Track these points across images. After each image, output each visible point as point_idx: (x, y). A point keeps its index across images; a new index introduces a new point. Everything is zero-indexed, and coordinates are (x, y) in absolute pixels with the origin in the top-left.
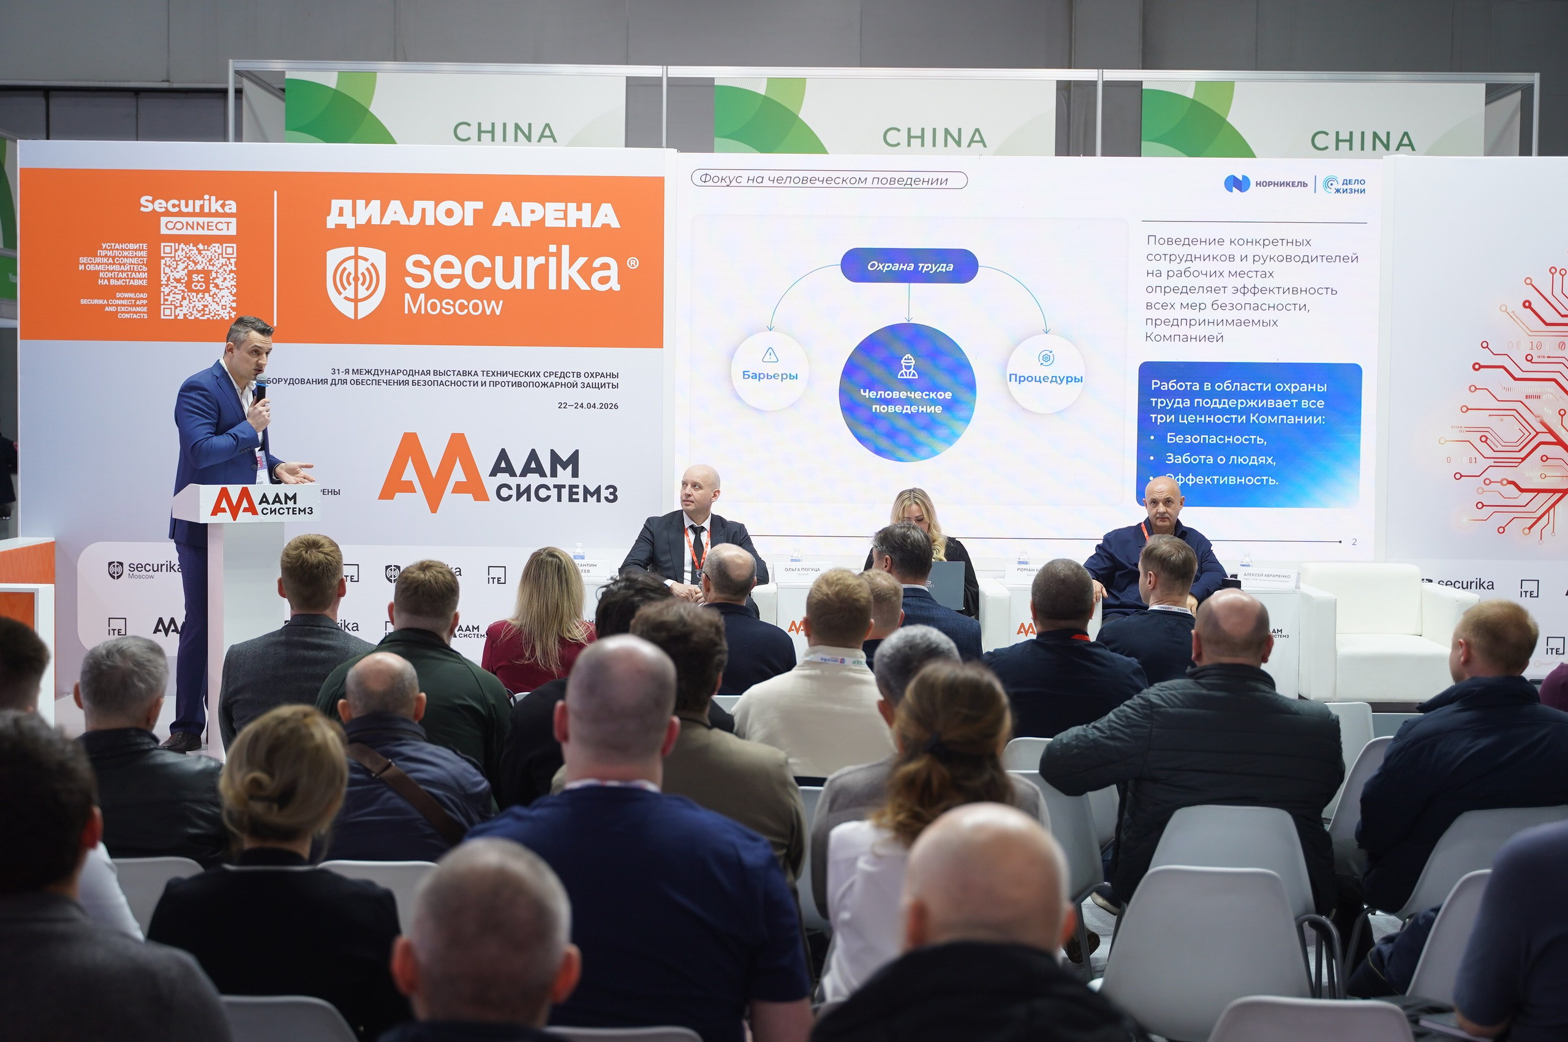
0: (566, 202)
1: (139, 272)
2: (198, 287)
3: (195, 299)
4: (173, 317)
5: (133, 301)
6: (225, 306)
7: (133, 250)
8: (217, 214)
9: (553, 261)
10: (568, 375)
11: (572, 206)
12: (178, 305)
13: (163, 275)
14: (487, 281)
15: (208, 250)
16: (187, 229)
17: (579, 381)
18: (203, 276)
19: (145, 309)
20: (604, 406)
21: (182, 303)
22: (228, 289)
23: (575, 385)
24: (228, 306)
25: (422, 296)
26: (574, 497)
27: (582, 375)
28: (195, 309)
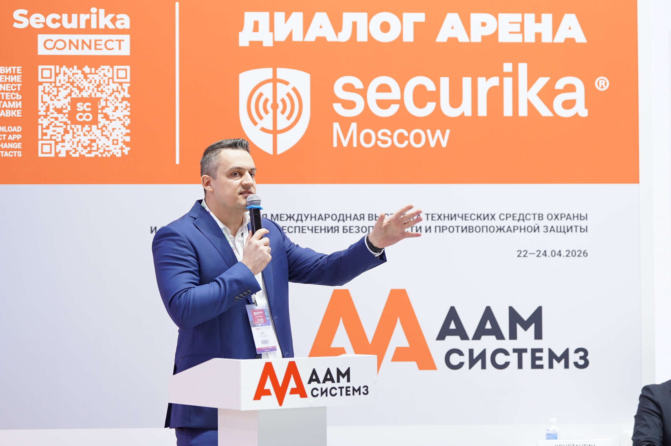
0: (523, 12)
1: (12, 101)
2: (84, 119)
3: (80, 133)
4: (53, 155)
5: (4, 136)
6: (117, 140)
7: (5, 74)
8: (106, 31)
9: (508, 82)
10: (528, 217)
11: (530, 18)
12: (59, 140)
13: (40, 104)
14: (430, 107)
15: (95, 73)
16: (70, 49)
17: (541, 224)
18: (89, 104)
19: (19, 146)
20: (572, 253)
21: (64, 138)
22: (120, 120)
23: (536, 229)
24: (120, 140)
25: (354, 126)
26: (538, 363)
27: (545, 217)
28: (80, 144)
